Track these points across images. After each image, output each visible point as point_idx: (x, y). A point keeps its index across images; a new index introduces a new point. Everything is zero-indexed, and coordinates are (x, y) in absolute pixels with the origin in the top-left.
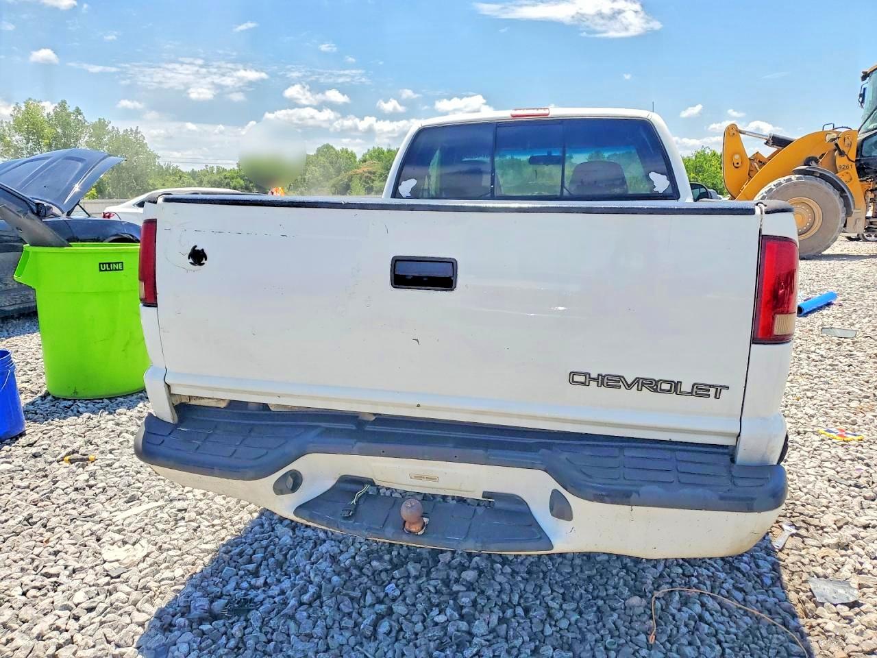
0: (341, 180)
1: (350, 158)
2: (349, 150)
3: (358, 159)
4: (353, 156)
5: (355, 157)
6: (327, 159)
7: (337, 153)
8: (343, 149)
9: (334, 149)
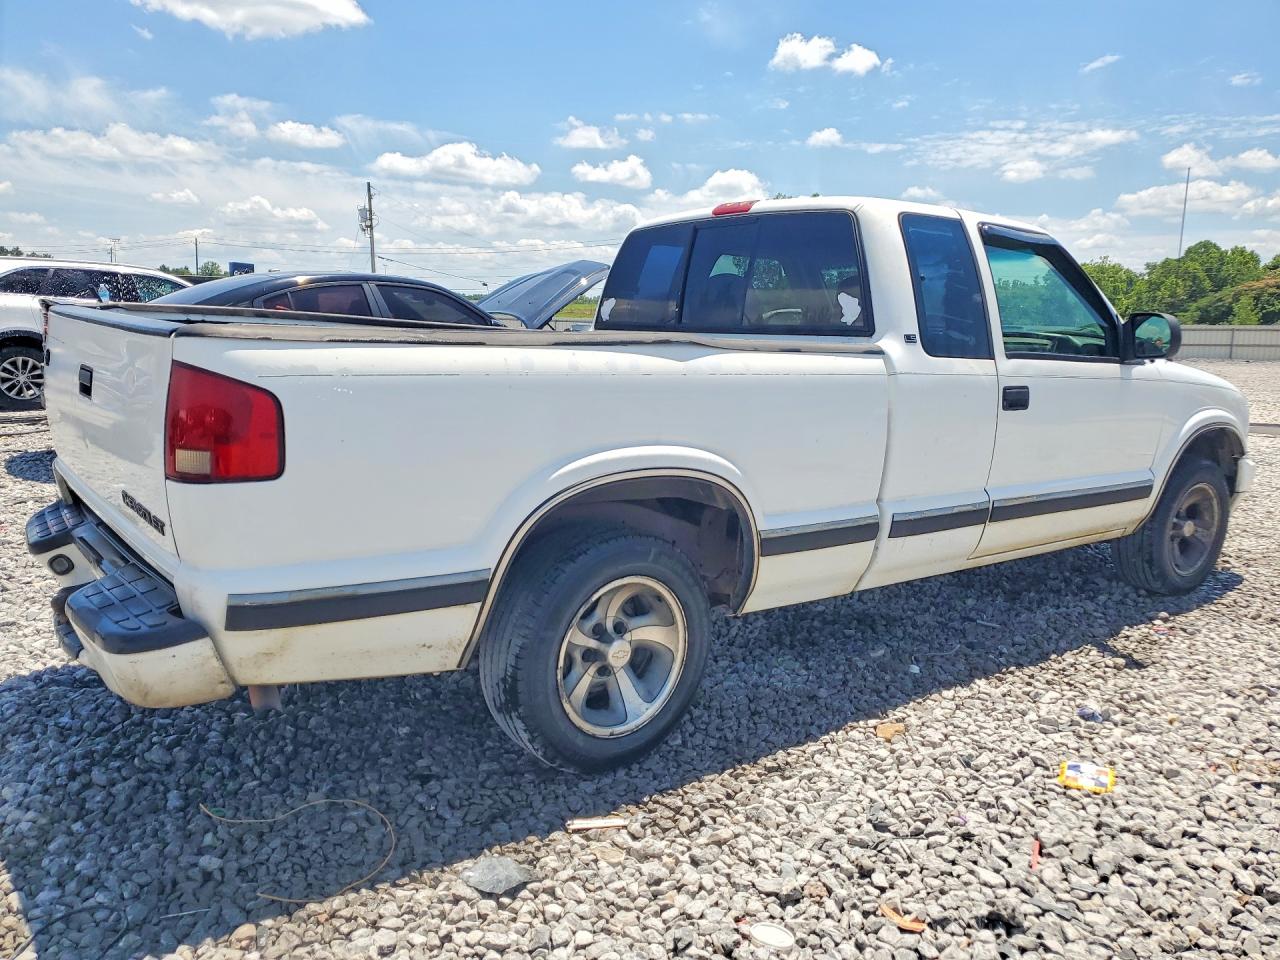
0: (1220, 300)
1: (1247, 263)
2: (1249, 250)
3: (1262, 264)
4: (1254, 258)
5: (1258, 261)
6: (1202, 265)
7: (1222, 255)
8: (1236, 247)
9: (1218, 249)
